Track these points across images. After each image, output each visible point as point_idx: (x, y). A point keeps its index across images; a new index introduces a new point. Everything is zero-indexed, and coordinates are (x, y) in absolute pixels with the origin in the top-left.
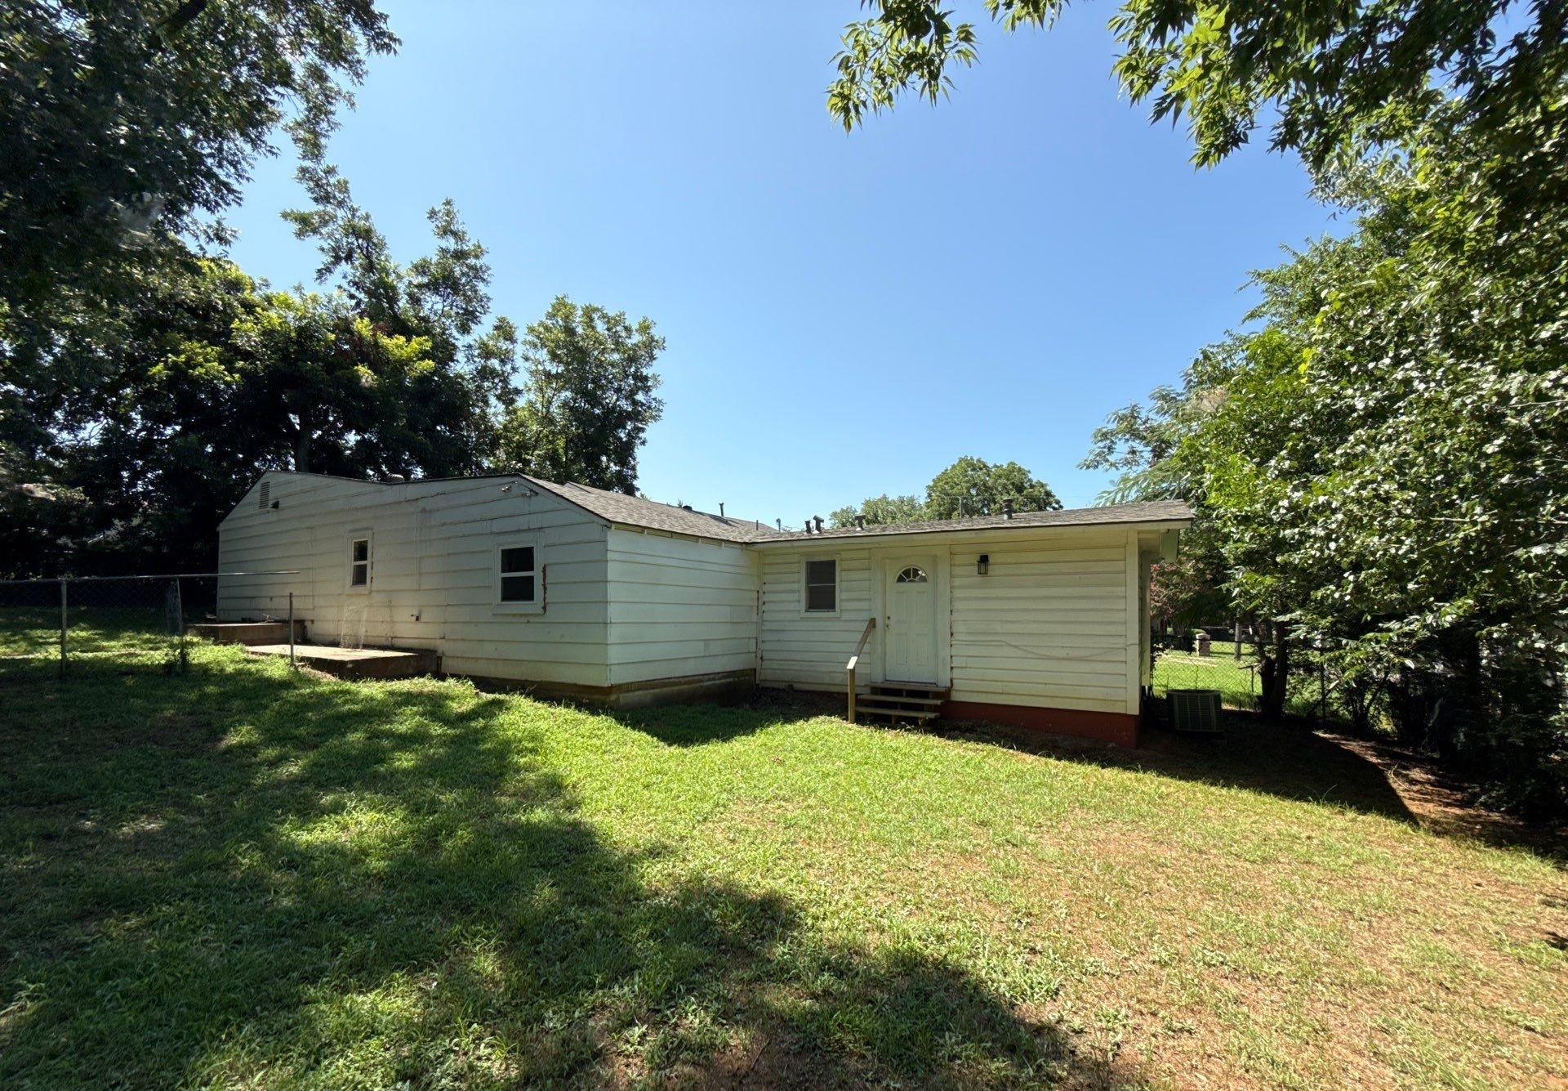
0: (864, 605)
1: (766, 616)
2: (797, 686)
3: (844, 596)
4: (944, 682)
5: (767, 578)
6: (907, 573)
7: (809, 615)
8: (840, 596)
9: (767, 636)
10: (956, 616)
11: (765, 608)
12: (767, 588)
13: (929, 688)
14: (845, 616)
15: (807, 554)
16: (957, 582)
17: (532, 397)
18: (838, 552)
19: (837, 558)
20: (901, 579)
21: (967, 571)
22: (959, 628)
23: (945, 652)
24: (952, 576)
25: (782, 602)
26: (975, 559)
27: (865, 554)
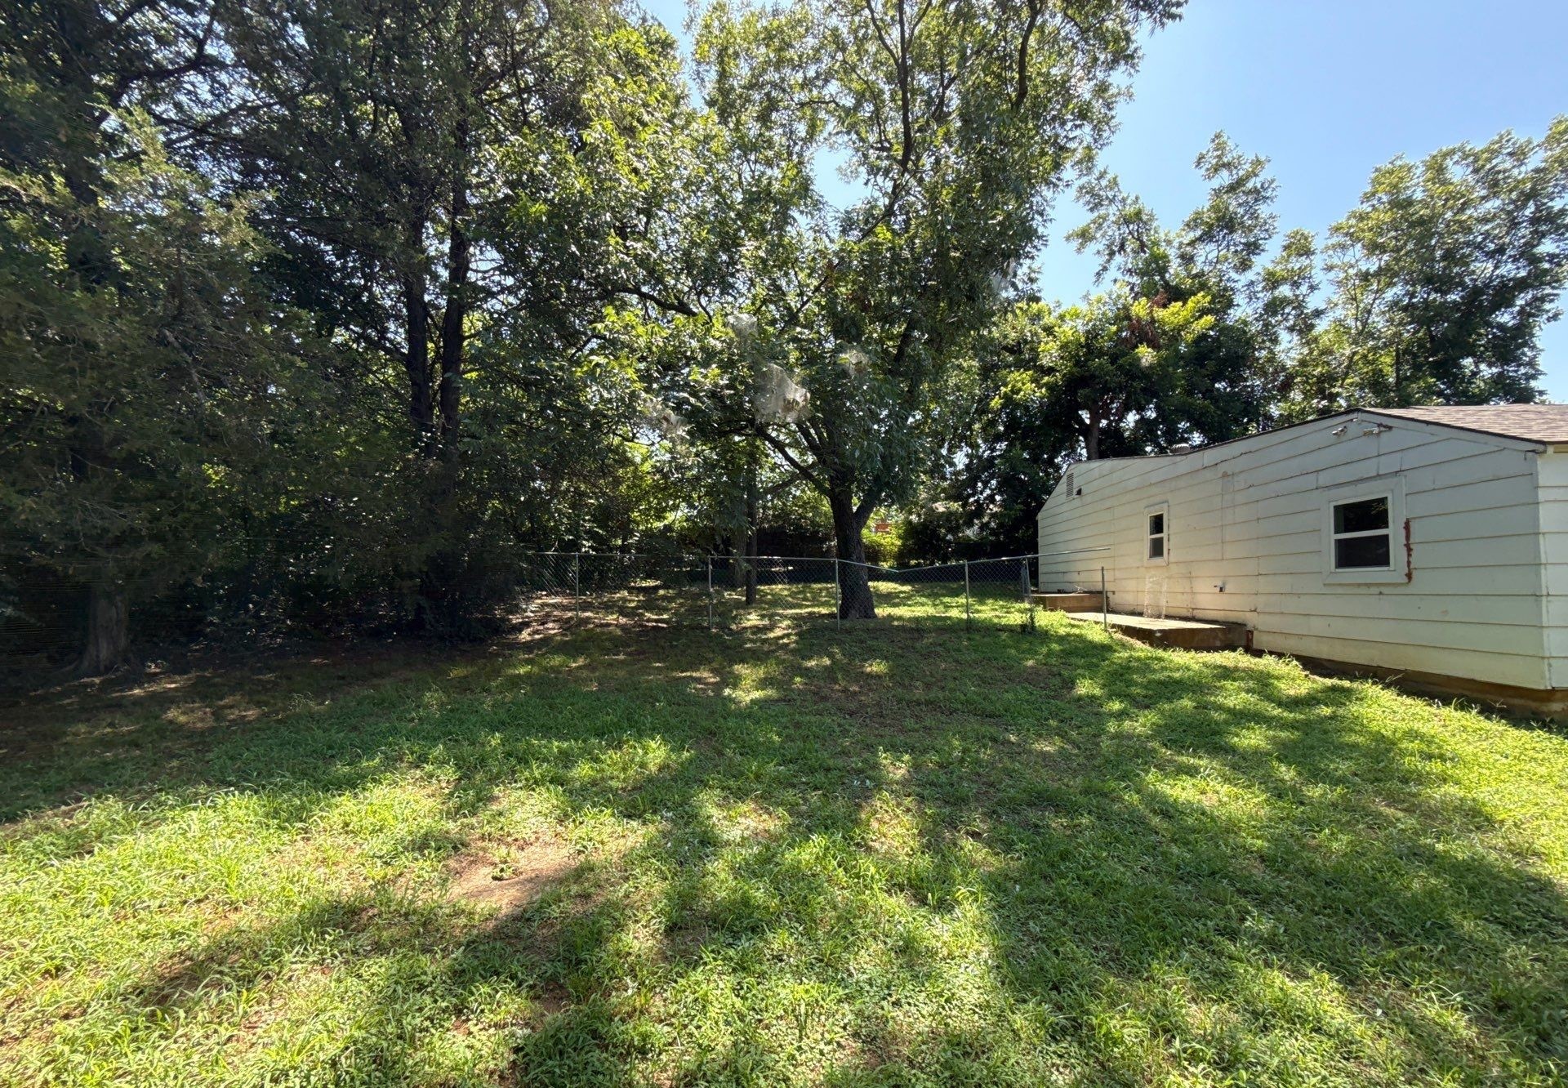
17: (1339, 313)
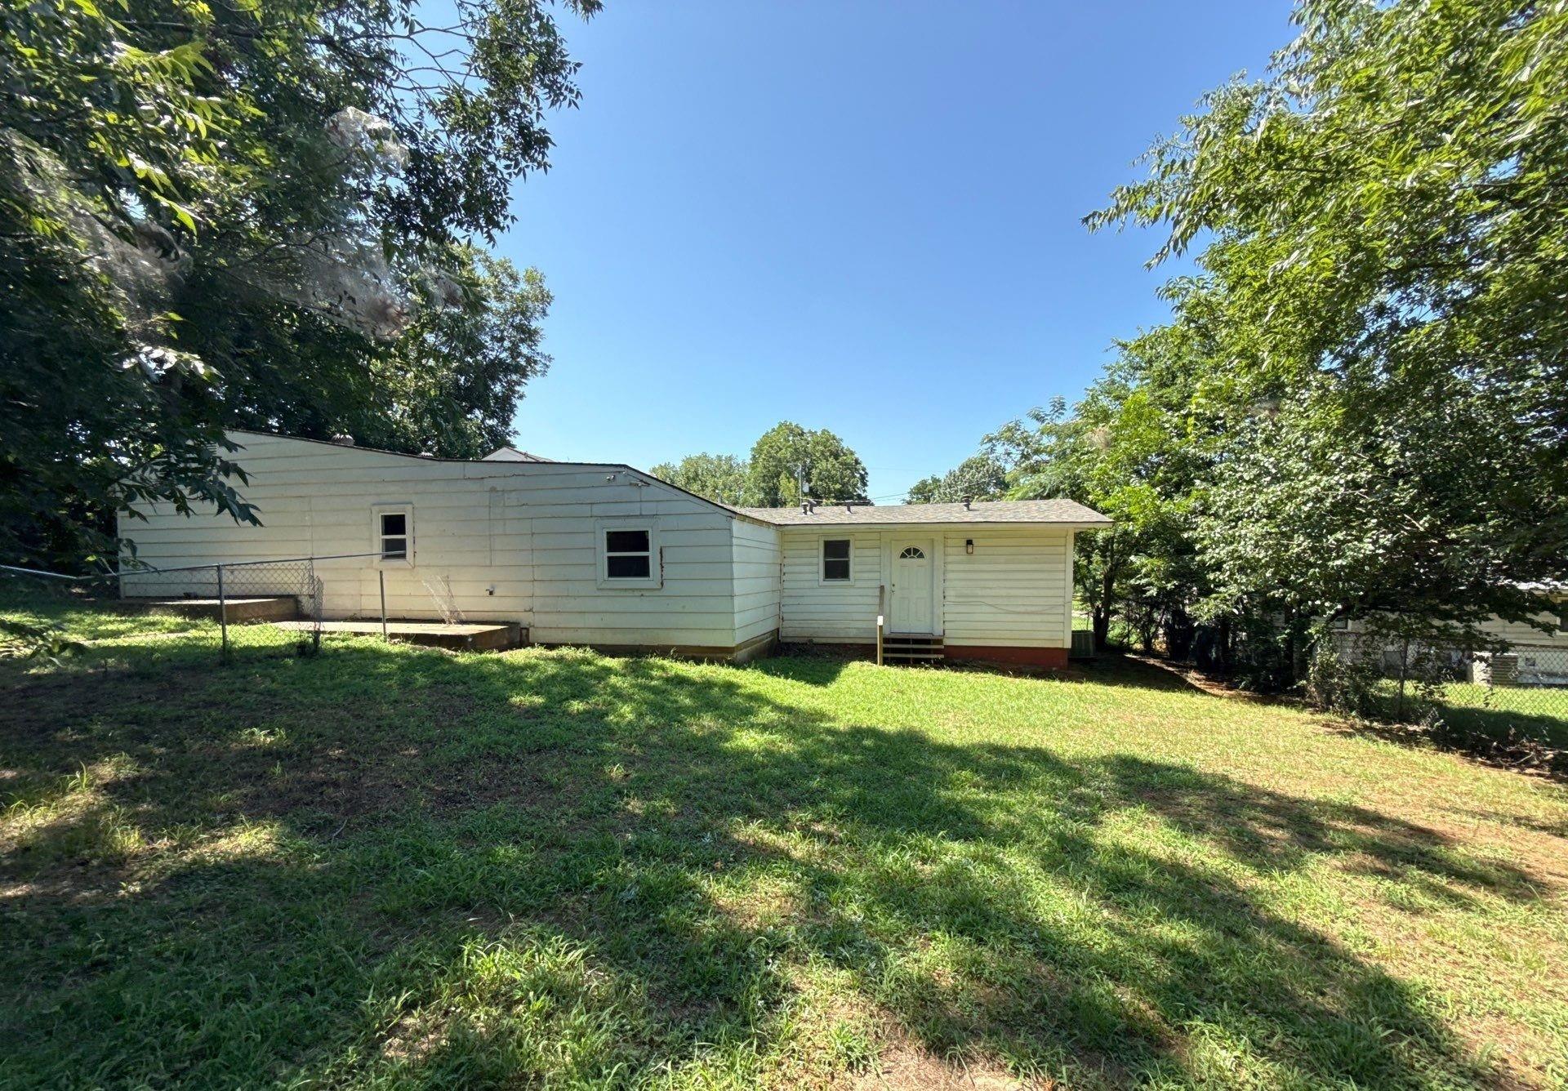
0: (876, 575)
1: (786, 585)
2: (816, 640)
3: (858, 568)
4: (938, 632)
5: (787, 553)
6: (908, 551)
7: (826, 583)
8: (853, 568)
9: (786, 601)
10: (947, 583)
11: (784, 578)
12: (786, 561)
13: (929, 637)
14: (858, 584)
15: (824, 535)
16: (950, 559)
18: (852, 534)
19: (851, 539)
20: (903, 556)
21: (956, 552)
22: (950, 593)
23: (939, 611)
24: (945, 555)
25: (800, 573)
26: (964, 543)
27: (875, 536)
